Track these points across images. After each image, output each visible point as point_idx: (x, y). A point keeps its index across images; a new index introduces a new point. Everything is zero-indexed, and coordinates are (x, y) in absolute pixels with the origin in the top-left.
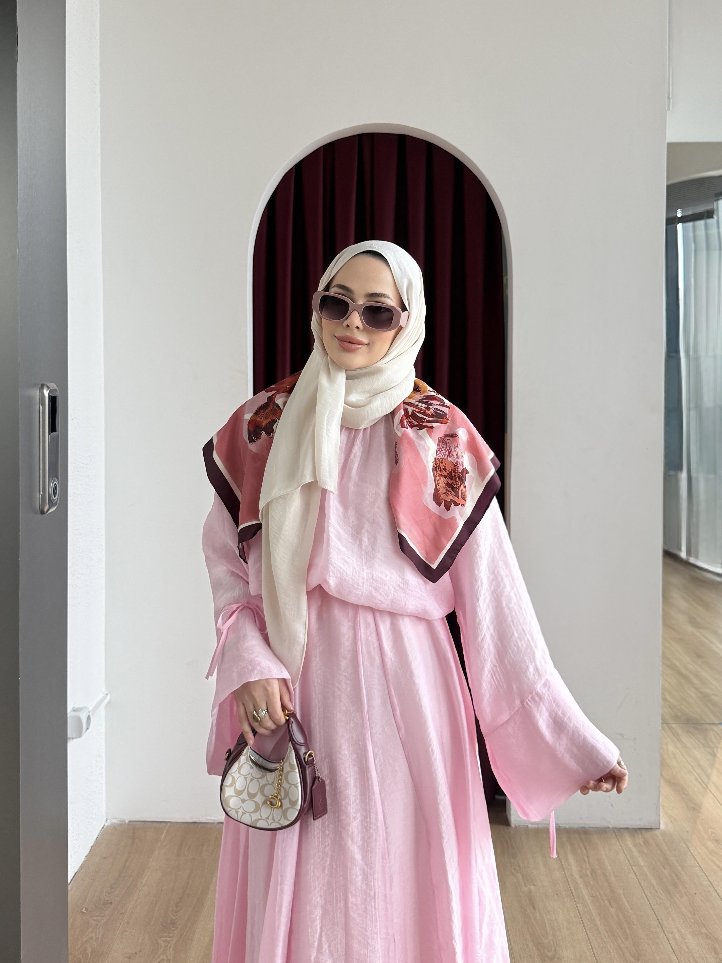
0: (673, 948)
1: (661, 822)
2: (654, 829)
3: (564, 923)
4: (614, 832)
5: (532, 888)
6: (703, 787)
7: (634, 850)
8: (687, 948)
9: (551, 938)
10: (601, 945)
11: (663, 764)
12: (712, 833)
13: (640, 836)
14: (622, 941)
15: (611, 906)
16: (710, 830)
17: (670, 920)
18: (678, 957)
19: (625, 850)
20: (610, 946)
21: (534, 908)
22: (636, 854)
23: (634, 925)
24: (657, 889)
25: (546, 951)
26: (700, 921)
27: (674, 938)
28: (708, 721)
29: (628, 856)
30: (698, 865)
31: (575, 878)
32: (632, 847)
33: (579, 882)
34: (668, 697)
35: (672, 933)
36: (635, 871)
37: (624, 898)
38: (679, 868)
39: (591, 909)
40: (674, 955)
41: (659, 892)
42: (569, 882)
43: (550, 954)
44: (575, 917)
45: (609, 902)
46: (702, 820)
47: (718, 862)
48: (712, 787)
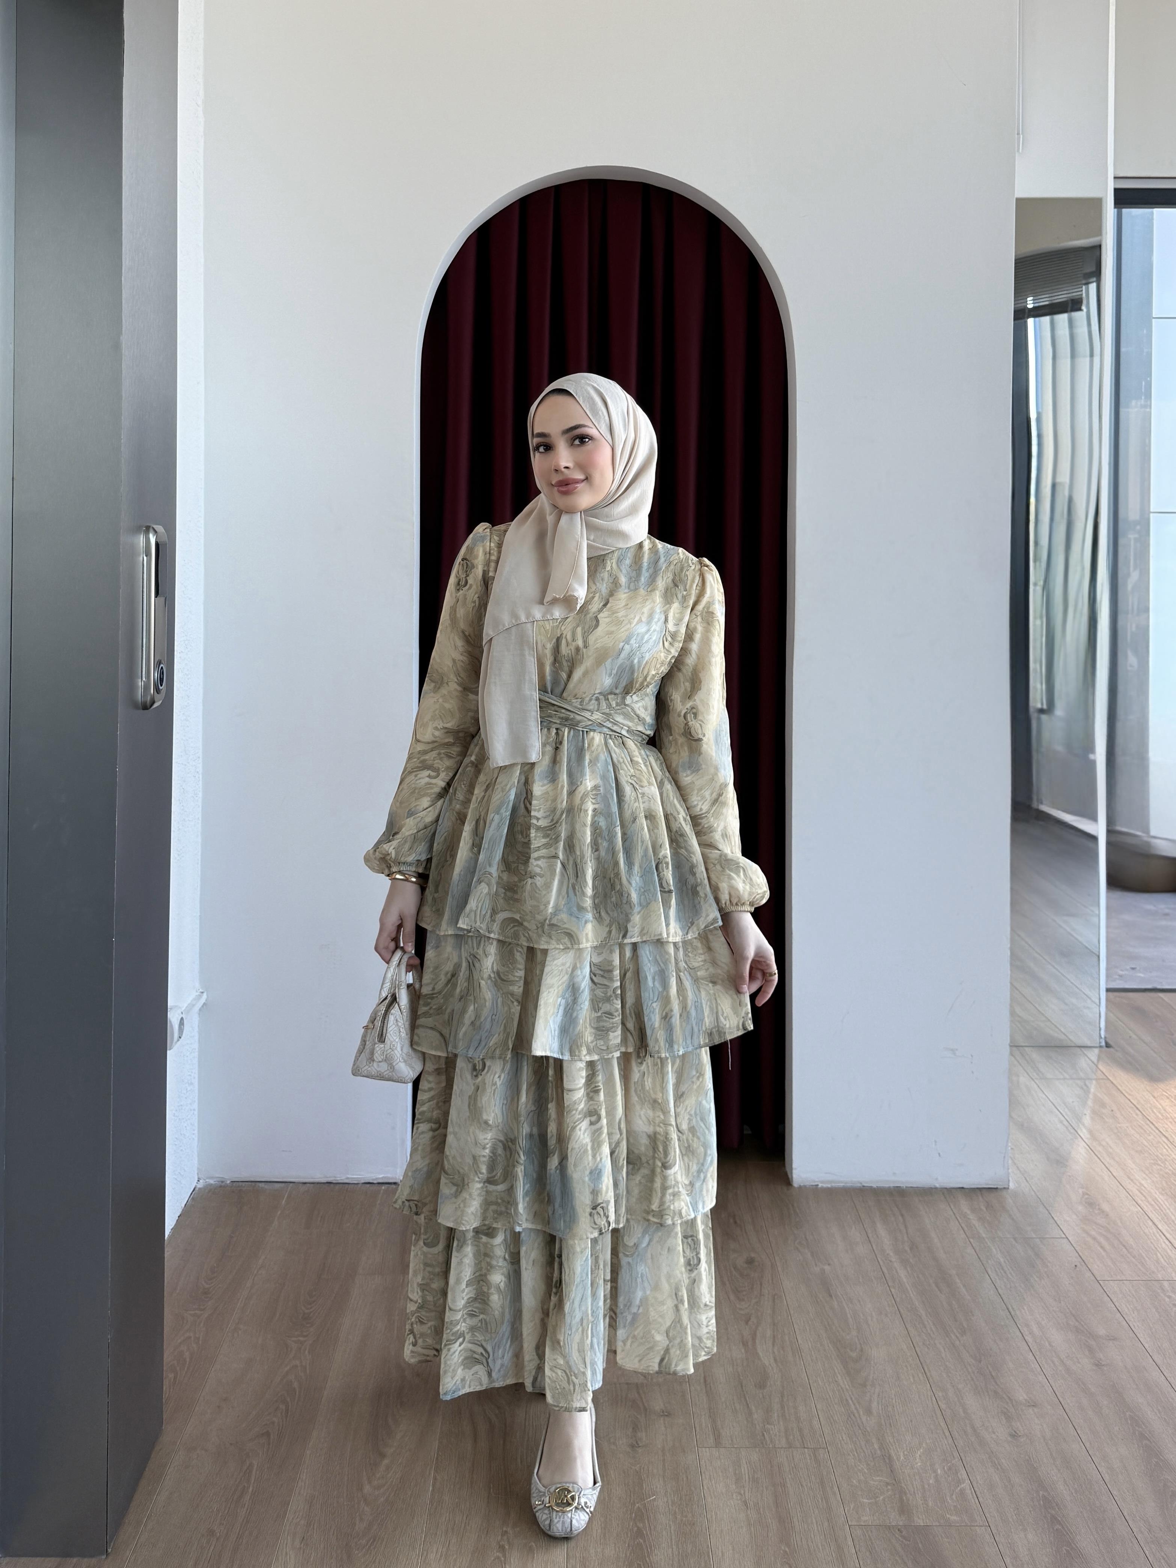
0: (1030, 1344)
1: (1010, 1179)
2: (1001, 1189)
3: (874, 1314)
4: (943, 1194)
5: (827, 1268)
6: (1071, 1133)
7: (971, 1216)
8: (1050, 1344)
9: (854, 1333)
10: (928, 1343)
11: (1013, 1102)
12: (1084, 1194)
13: (981, 1198)
14: (956, 1336)
15: (941, 1292)
16: (1081, 1191)
17: (1024, 1309)
18: (1037, 1357)
19: (958, 1218)
20: (940, 1343)
21: (831, 1296)
22: (975, 1222)
23: (973, 1315)
24: (1006, 1269)
25: (848, 1350)
26: (1068, 1311)
27: (1032, 1333)
28: (1079, 1043)
29: (963, 1225)
30: (1064, 1236)
31: (888, 1254)
32: (969, 1212)
33: (893, 1260)
34: (1018, 1010)
35: (1027, 1326)
36: (974, 1245)
37: (958, 1281)
38: (1038, 1240)
39: (912, 1295)
40: (1031, 1354)
41: (1008, 1272)
42: (879, 1260)
43: (854, 1355)
44: (888, 1304)
45: (937, 1286)
46: (1070, 1176)
47: (1093, 1233)
48: (1084, 1133)
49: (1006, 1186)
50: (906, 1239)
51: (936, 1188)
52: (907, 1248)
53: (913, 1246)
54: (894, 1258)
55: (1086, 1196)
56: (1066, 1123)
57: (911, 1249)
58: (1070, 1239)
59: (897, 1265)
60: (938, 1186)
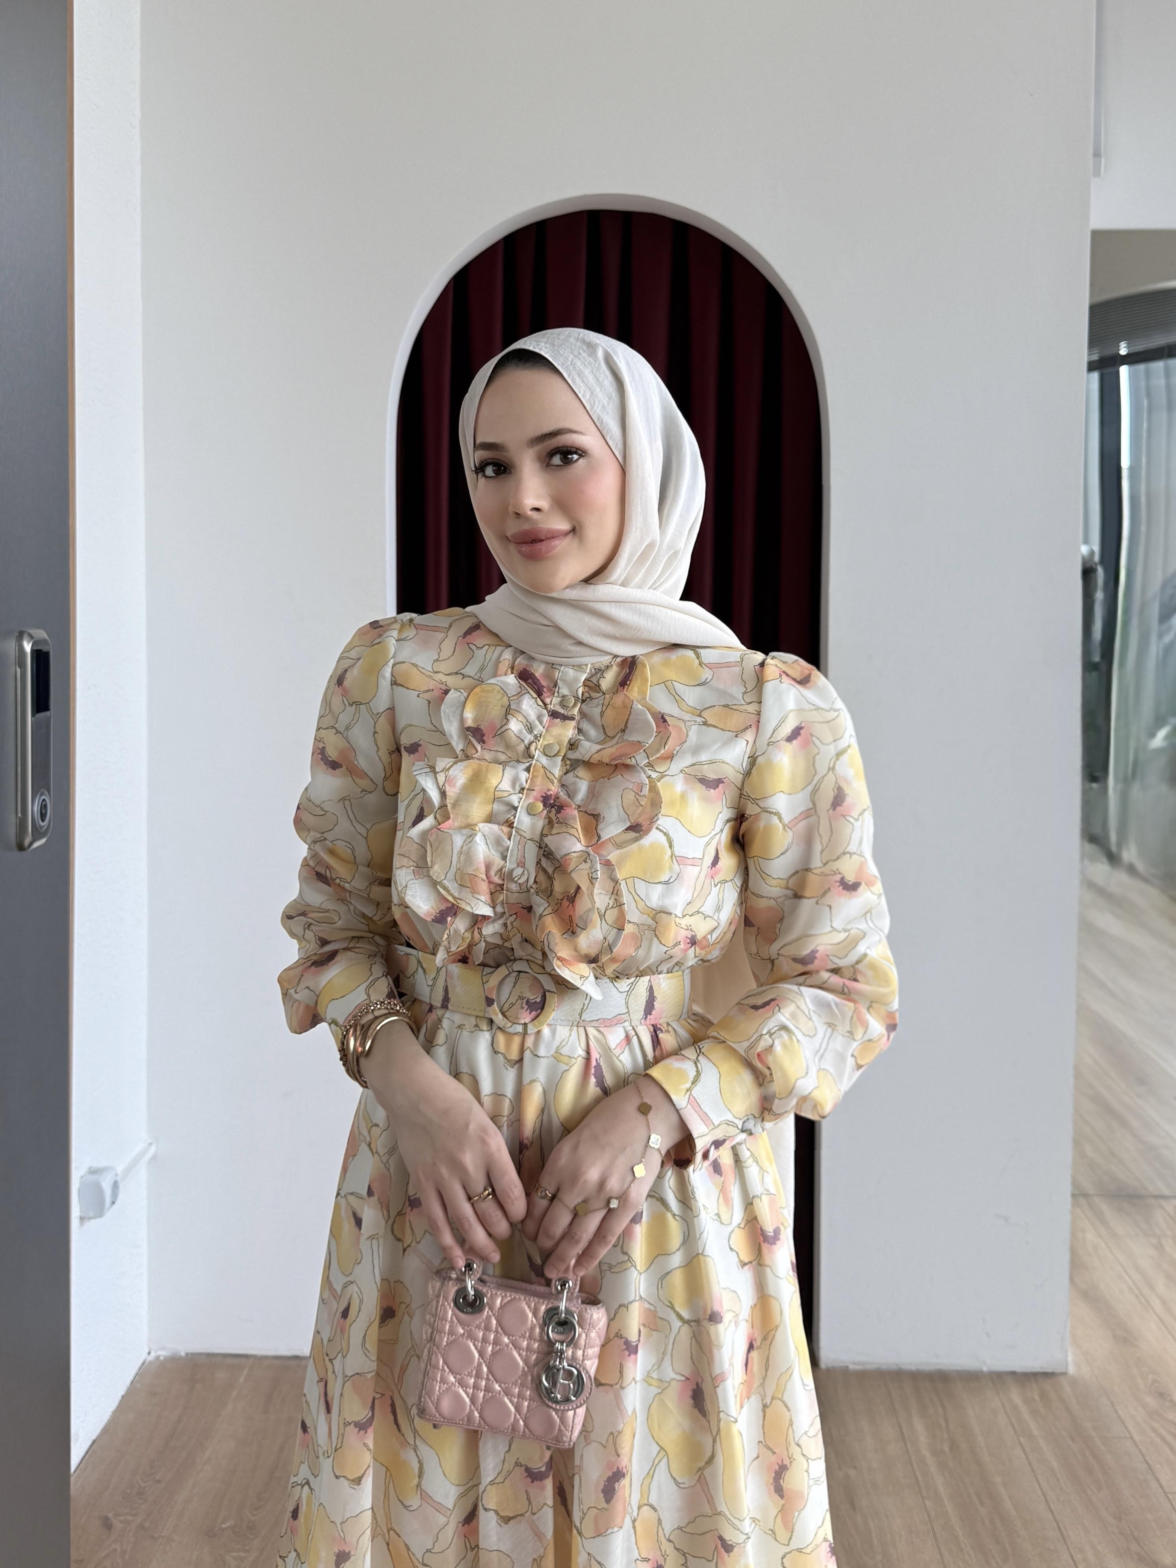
1: (1070, 1363)
2: (1058, 1375)
3: (903, 1533)
4: (991, 1379)
5: (852, 1473)
6: (1141, 1303)
7: (1023, 1408)
9: (879, 1557)
11: (1077, 1263)
12: (1154, 1381)
13: (1035, 1387)
15: (982, 1505)
16: (1151, 1376)
17: (1079, 1530)
19: (1008, 1410)
21: (854, 1508)
22: (1027, 1416)
23: (1019, 1537)
24: (1059, 1477)
26: (1129, 1531)
28: (1155, 1193)
29: (1013, 1421)
30: (1128, 1435)
31: (924, 1457)
32: (1019, 1401)
33: (930, 1464)
34: (1084, 1147)
35: (1081, 1550)
36: (1024, 1445)
37: (1003, 1491)
38: (1098, 1440)
39: (948, 1509)
41: (1062, 1482)
42: (914, 1464)
44: (921, 1522)
45: (979, 1498)
46: (1139, 1358)
47: (1164, 1433)
48: (1156, 1303)
49: (1064, 1371)
50: (945, 1436)
51: (982, 1372)
52: (946, 1448)
53: (954, 1446)
54: (930, 1460)
55: (1156, 1384)
56: (1137, 1292)
57: (951, 1449)
58: (1136, 1438)
59: (933, 1469)
60: (985, 1369)
